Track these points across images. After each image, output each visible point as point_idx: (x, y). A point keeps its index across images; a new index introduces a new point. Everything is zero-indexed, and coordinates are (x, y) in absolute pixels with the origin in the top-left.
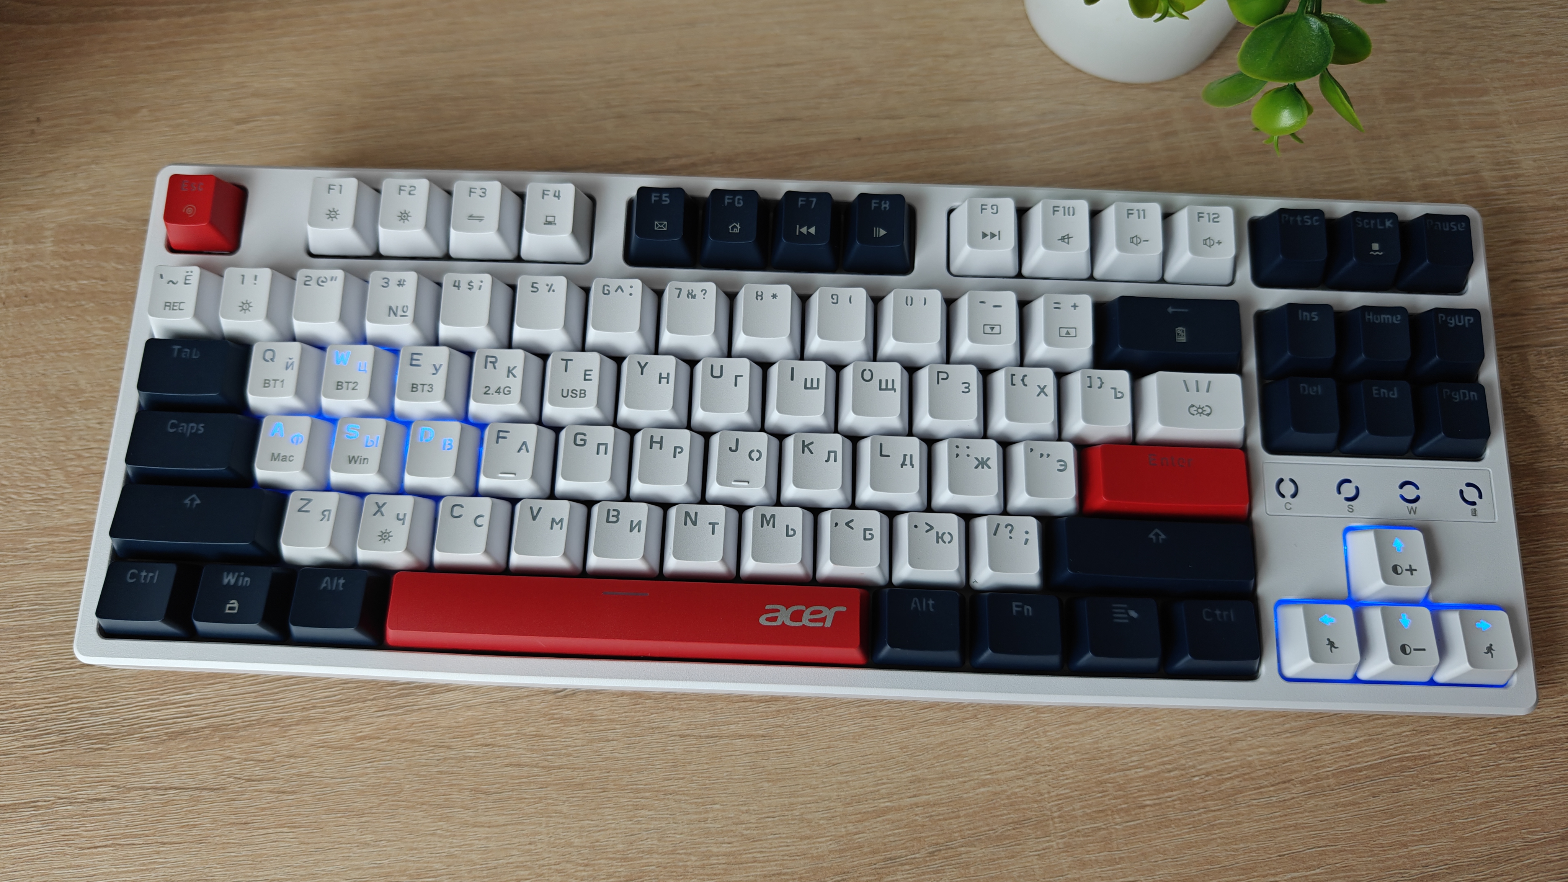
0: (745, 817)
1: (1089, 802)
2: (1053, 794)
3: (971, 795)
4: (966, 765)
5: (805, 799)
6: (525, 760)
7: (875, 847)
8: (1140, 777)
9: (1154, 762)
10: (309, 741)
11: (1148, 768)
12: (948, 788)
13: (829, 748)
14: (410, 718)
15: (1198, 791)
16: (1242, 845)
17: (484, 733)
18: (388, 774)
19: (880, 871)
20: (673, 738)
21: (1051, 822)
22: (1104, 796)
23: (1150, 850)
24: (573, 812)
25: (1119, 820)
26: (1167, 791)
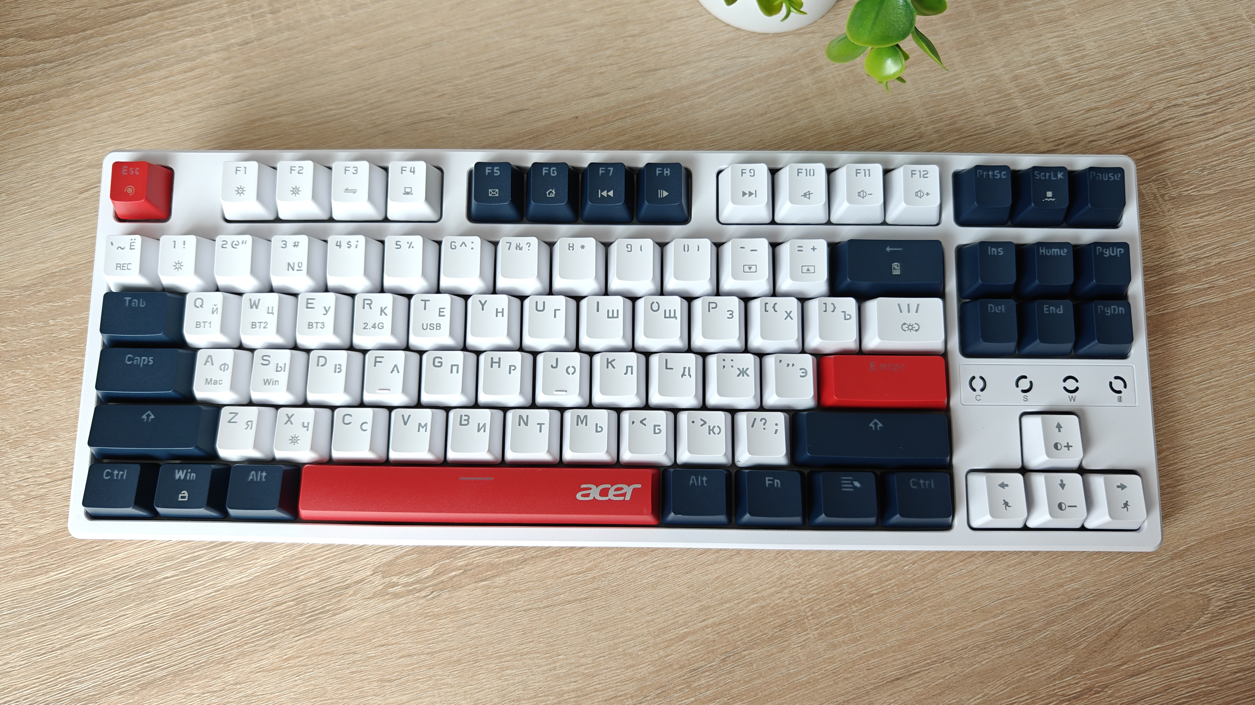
0: (583, 661)
1: (832, 600)
2: (804, 599)
3: (744, 612)
4: (738, 590)
5: (625, 638)
6: (412, 651)
7: (682, 663)
8: (866, 575)
9: (874, 562)
10: (248, 670)
11: (870, 567)
12: (727, 610)
13: (635, 597)
14: (320, 637)
15: (909, 576)
16: (945, 609)
17: (378, 637)
18: (313, 682)
19: (688, 680)
20: (520, 613)
21: (806, 620)
22: (842, 594)
23: (880, 626)
24: (456, 682)
25: (855, 609)
26: (887, 581)
